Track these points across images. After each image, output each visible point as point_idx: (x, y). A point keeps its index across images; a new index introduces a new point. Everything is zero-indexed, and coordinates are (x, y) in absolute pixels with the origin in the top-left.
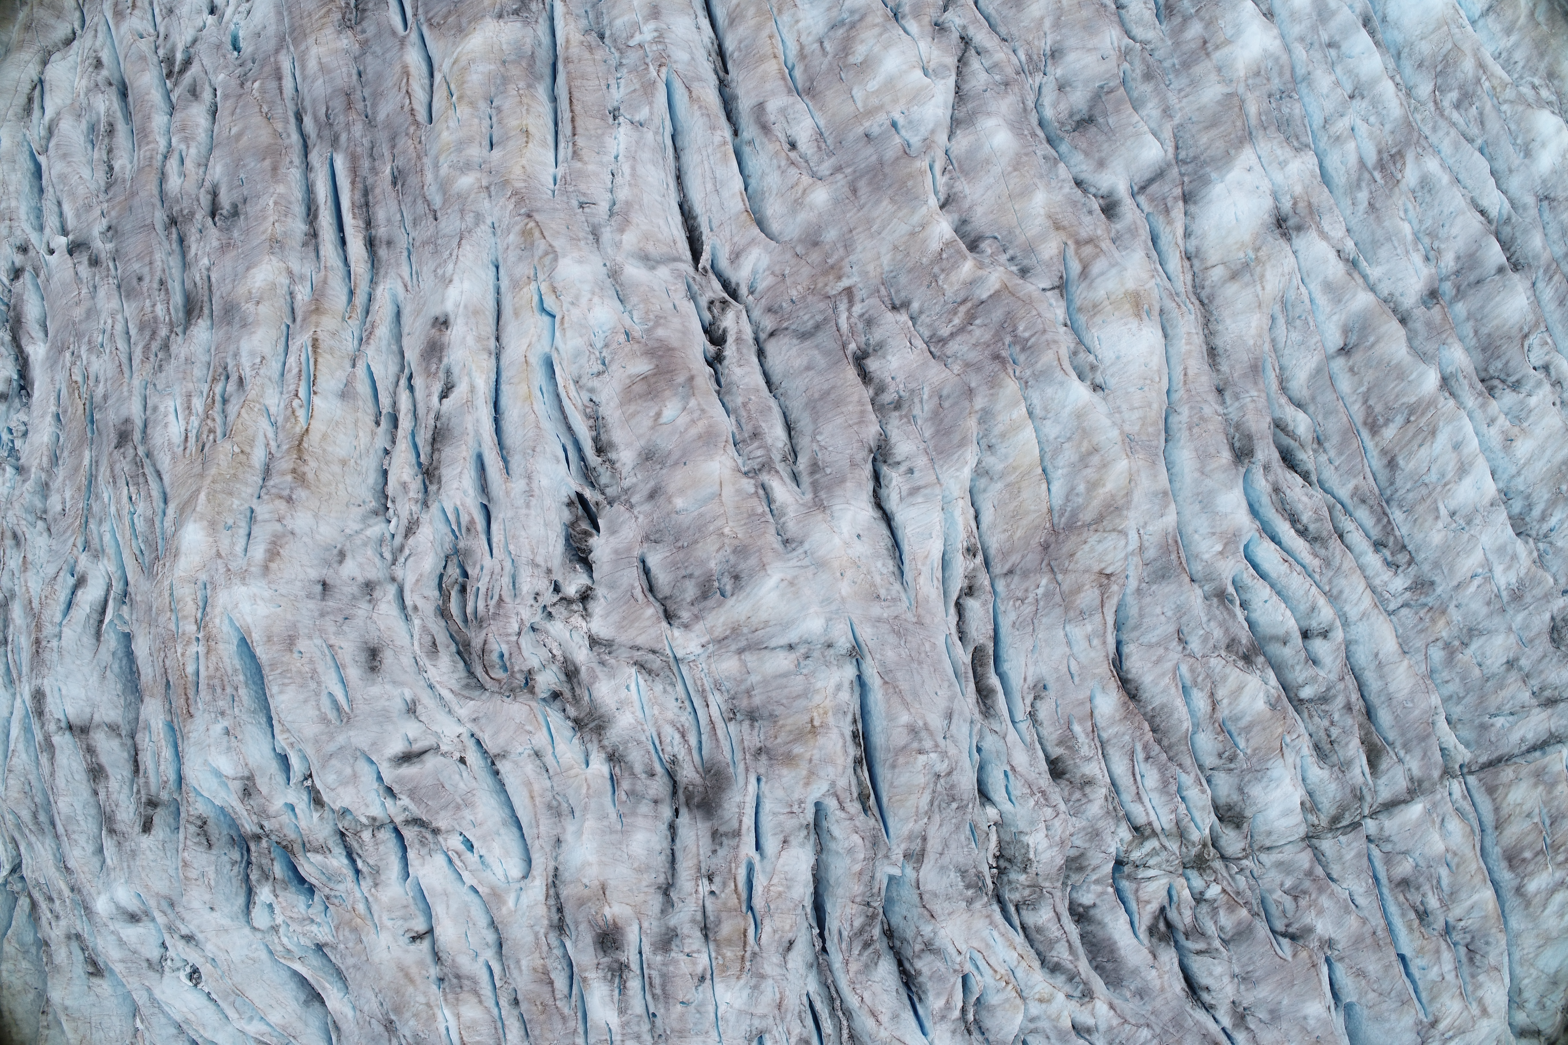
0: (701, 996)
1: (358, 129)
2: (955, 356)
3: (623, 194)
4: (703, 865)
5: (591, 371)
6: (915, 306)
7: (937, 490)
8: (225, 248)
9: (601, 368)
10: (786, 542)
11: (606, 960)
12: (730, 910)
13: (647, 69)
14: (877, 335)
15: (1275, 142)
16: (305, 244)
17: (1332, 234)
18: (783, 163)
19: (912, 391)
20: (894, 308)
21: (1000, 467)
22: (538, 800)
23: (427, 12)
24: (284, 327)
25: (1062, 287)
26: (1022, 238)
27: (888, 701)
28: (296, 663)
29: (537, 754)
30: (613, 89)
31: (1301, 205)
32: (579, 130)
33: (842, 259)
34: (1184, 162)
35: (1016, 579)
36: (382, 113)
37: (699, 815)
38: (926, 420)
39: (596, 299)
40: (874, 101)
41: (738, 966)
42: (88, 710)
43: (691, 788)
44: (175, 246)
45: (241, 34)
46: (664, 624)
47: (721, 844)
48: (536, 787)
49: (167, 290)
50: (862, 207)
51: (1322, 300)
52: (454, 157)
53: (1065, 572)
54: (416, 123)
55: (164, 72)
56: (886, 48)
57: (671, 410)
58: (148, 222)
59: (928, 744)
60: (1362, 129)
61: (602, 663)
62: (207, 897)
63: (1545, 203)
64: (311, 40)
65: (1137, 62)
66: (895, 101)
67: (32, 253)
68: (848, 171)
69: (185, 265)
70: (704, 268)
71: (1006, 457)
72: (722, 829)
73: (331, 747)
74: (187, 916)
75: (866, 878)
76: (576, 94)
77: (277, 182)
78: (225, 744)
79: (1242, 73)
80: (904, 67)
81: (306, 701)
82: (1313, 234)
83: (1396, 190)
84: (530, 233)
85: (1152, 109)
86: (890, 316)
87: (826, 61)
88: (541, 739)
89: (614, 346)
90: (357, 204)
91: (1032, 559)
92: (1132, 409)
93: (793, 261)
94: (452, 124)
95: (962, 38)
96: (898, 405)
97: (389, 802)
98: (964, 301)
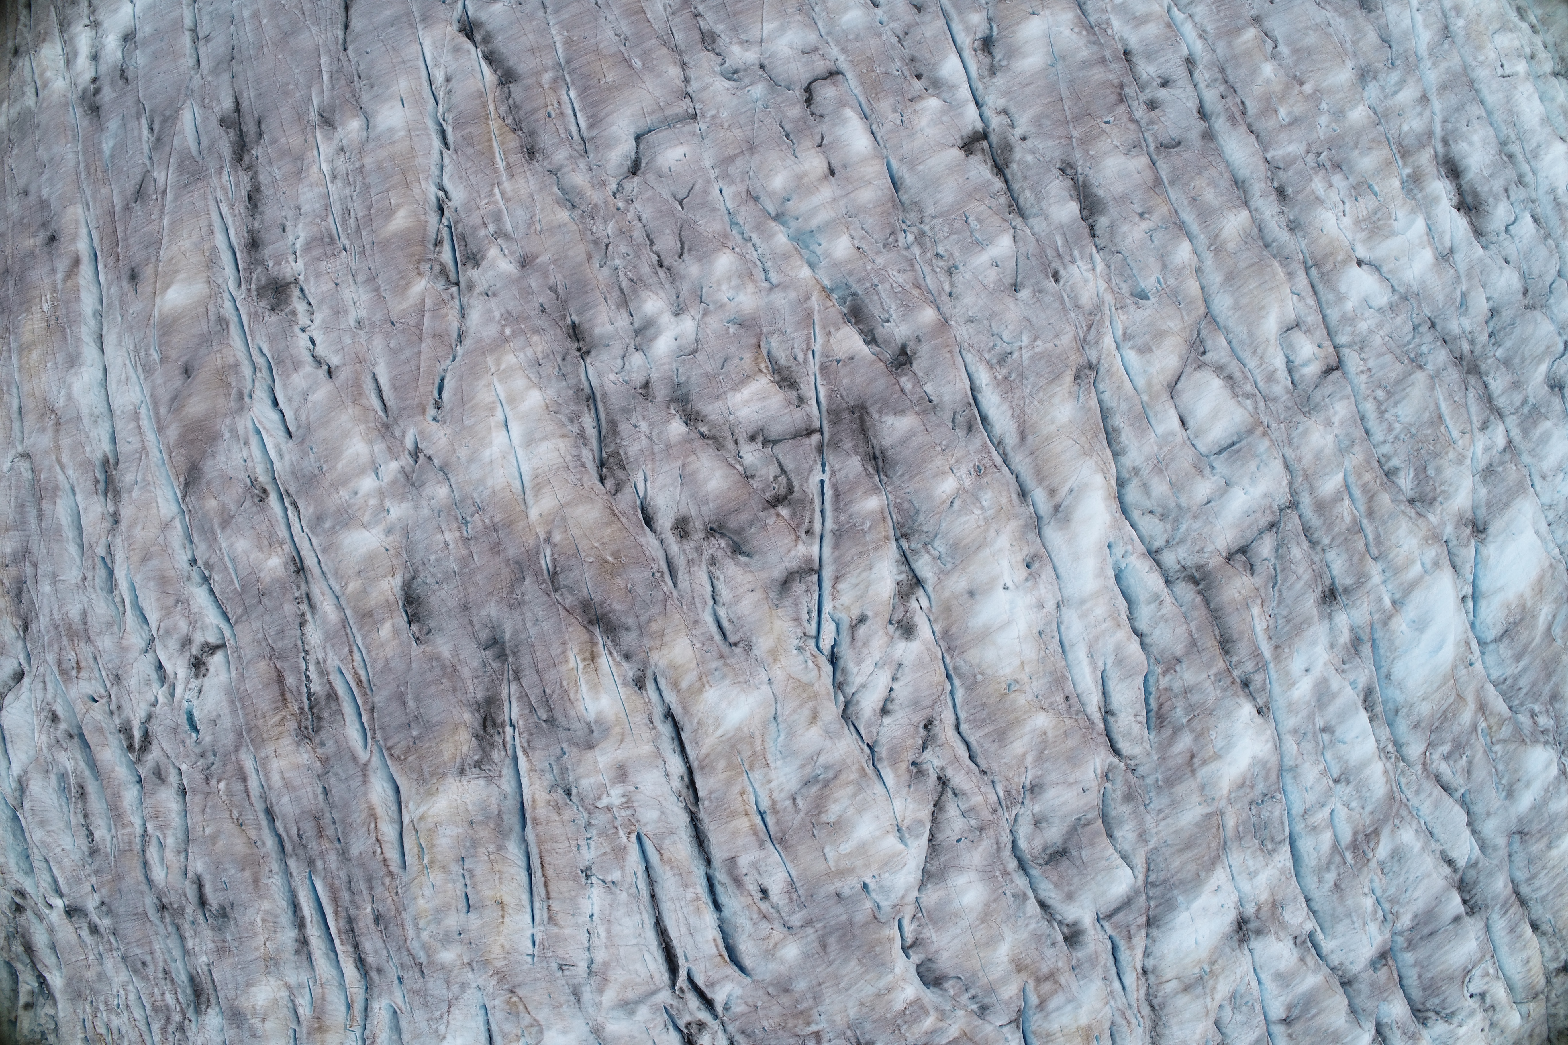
1: (333, 859)
8: (222, 951)
13: (616, 833)
15: (1249, 852)
16: (297, 952)
17: (1292, 922)
18: (755, 916)
23: (386, 739)
24: (291, 1032)
25: (1019, 1020)
30: (584, 850)
31: (1265, 909)
32: (553, 895)
33: (811, 1008)
34: (1154, 885)
40: (846, 863)
44: (171, 929)
45: (196, 714)
49: (172, 980)
50: (831, 963)
51: (1270, 986)
52: (432, 927)
54: (391, 874)
55: (125, 744)
56: (860, 811)
58: (141, 910)
60: (1342, 813)
63: (1518, 837)
64: (269, 749)
65: (1119, 781)
66: (867, 866)
68: (819, 925)
69: (186, 952)
70: (682, 990)
76: (547, 859)
77: (261, 897)
79: (1225, 792)
80: (877, 833)
82: (1272, 938)
83: (1365, 869)
85: (1126, 833)
90: (343, 929)
94: (427, 892)
95: (939, 778)
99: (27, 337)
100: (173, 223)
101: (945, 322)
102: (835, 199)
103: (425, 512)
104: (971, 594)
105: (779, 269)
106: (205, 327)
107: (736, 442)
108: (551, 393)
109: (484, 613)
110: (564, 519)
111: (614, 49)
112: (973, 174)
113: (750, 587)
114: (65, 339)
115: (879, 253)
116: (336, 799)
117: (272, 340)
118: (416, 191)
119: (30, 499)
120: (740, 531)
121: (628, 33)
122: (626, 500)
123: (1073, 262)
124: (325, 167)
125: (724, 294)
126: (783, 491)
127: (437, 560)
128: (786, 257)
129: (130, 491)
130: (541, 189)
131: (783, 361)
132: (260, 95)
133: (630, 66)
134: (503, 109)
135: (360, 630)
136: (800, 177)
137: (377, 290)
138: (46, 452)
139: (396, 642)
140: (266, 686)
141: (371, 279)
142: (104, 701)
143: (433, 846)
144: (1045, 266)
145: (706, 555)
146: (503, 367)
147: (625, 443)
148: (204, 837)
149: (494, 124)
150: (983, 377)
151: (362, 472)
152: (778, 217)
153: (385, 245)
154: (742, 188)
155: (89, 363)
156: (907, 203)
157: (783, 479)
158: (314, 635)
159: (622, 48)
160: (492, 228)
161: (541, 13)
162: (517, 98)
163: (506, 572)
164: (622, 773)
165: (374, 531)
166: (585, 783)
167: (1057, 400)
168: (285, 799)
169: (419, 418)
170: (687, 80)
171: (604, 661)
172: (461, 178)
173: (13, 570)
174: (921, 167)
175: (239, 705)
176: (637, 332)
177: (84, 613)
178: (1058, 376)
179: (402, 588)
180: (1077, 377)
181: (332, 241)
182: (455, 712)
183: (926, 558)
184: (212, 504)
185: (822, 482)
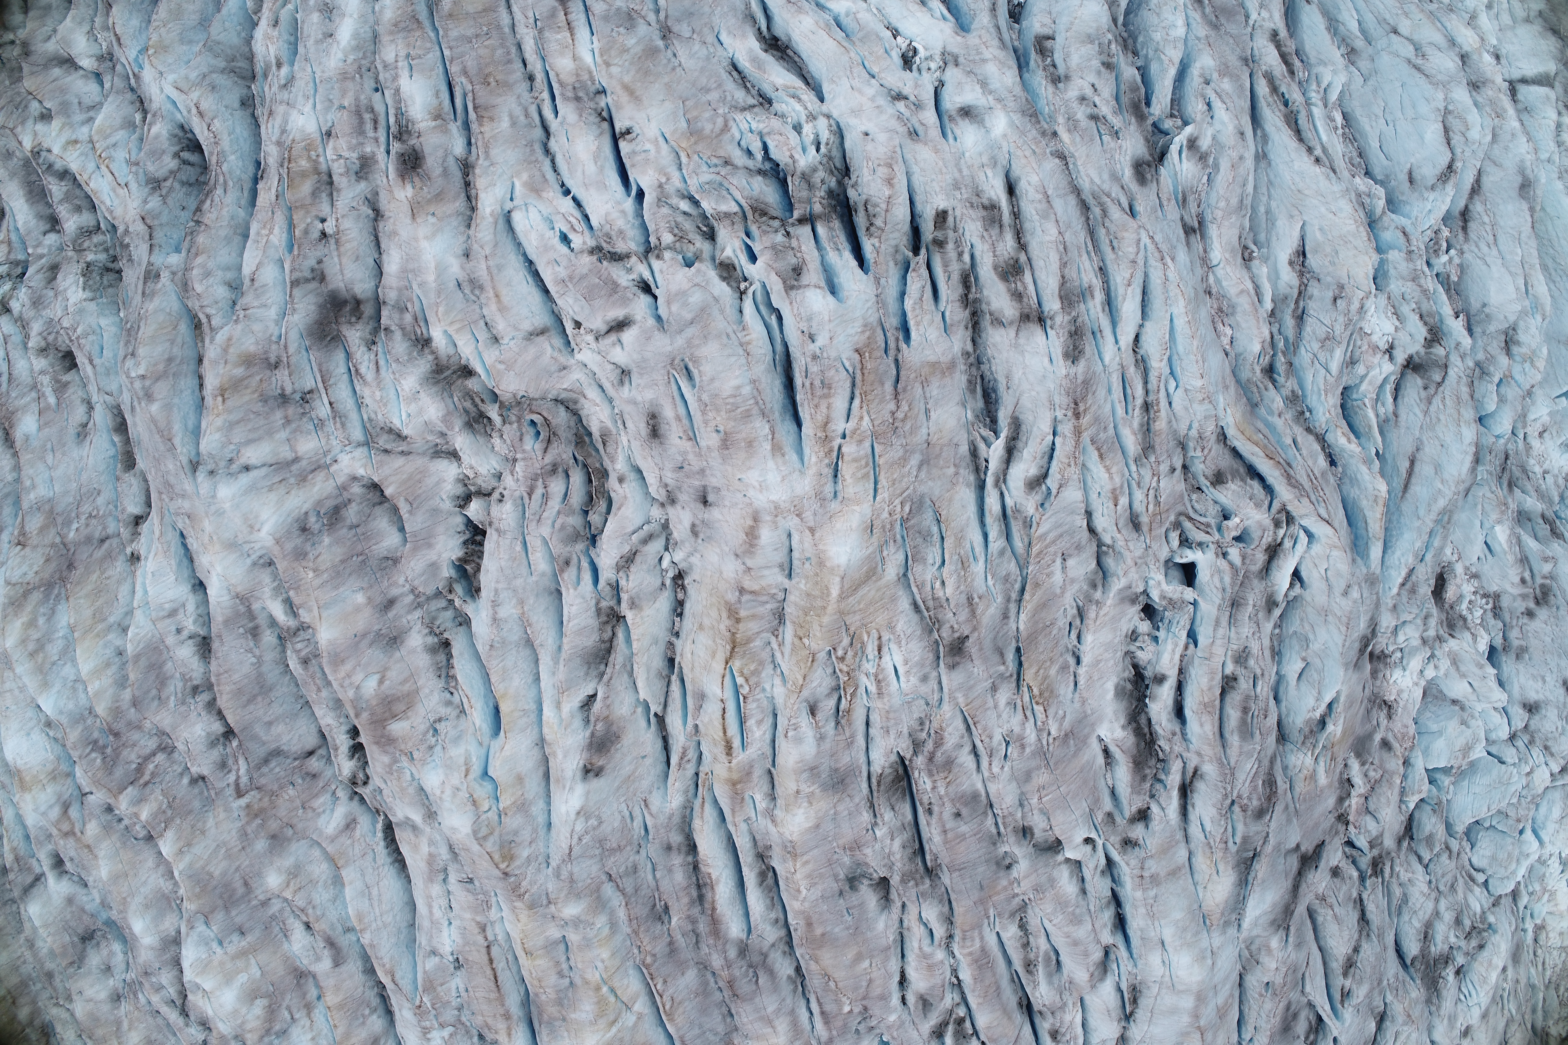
0: (330, 117)
2: (151, 736)
3: (436, 889)
4: (333, 246)
5: (448, 723)
6: (186, 781)
7: (154, 615)
9: (438, 726)
10: (271, 563)
11: (413, 142)
12: (303, 206)
14: (215, 754)
19: (183, 703)
20: (203, 778)
21: (111, 636)
22: (491, 294)
26: (115, 837)
27: (169, 423)
28: (720, 420)
29: (496, 340)
35: (97, 535)
36: (691, 976)
37: (344, 294)
38: (172, 677)
39: (438, 793)
41: (294, 152)
42: (1022, 341)
43: (353, 319)
46: (376, 480)
47: (313, 270)
48: (493, 307)
53: (53, 545)
57: (370, 686)
59: (138, 385)
61: (443, 435)
62: (870, 147)
67: (1116, 839)
71: (105, 646)
72: (314, 285)
73: (690, 331)
74: (894, 124)
75: (193, 251)
78: (814, 324)
81: (712, 380)
84: (504, 858)
86: (205, 772)
88: (491, 355)
89: (423, 748)
91: (83, 555)
92: (11, 690)
93: (294, 821)
96: (195, 690)
97: (647, 275)
98: (146, 784)
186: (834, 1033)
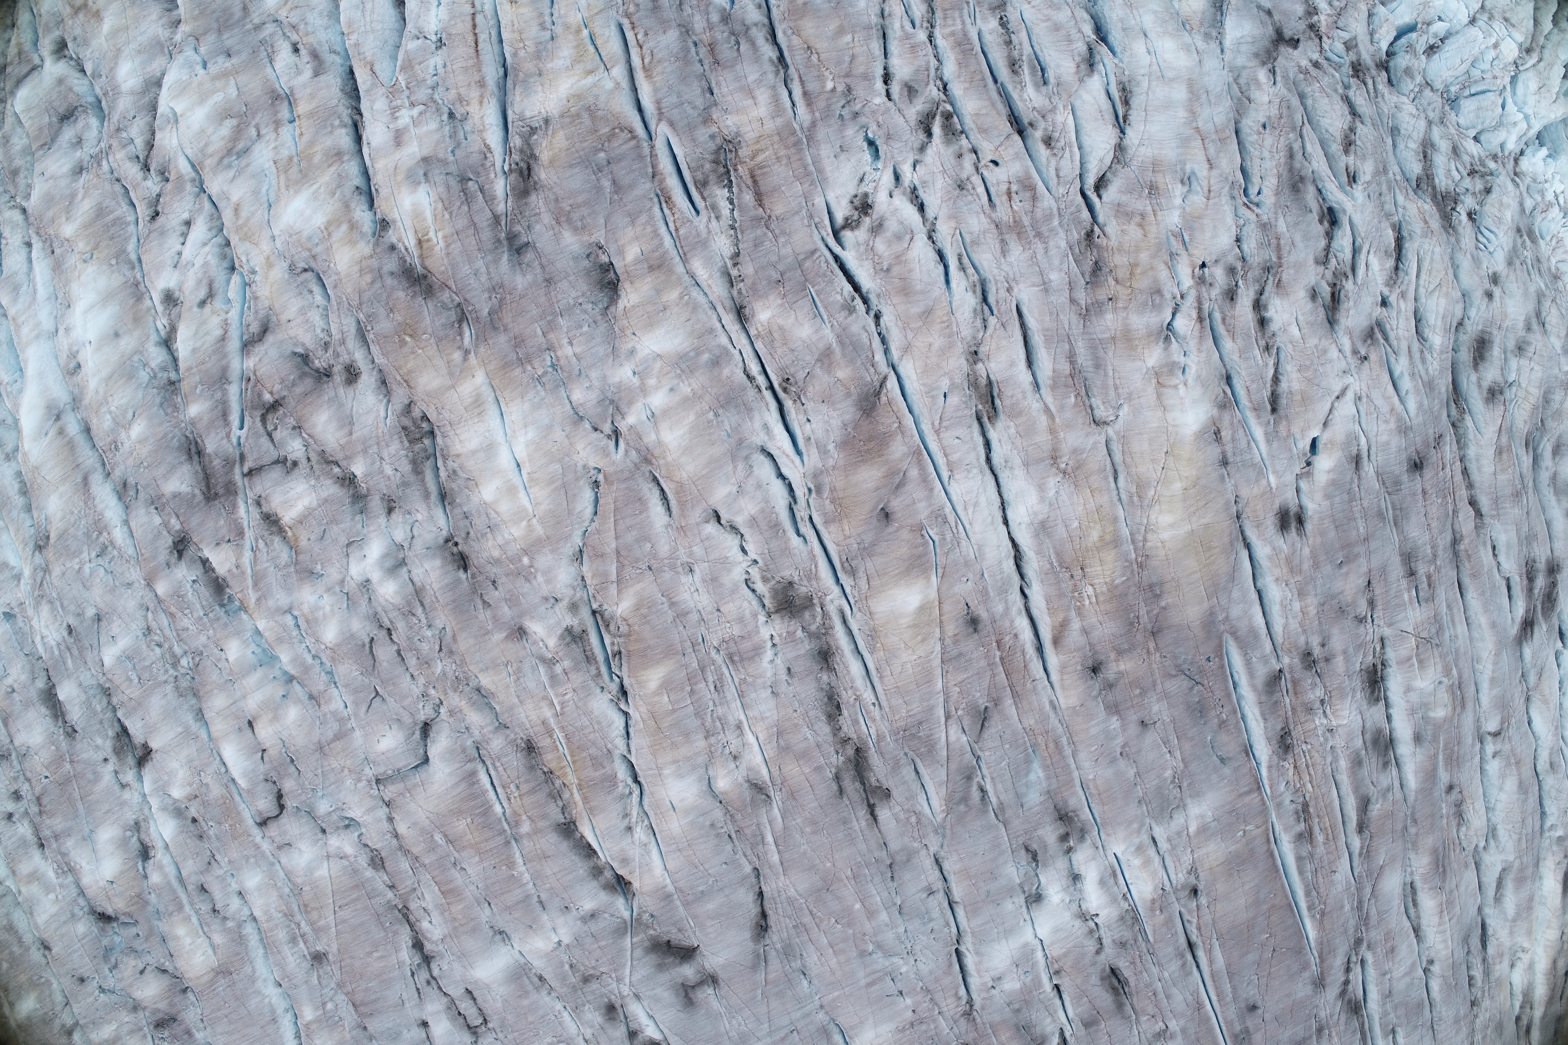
1: (699, 23)
18: (302, 27)
23: (638, 147)
30: (440, 64)
32: (469, 18)
40: (218, 84)
45: (867, 156)
54: (628, 15)
55: (956, 120)
56: (203, 132)
64: (770, 126)
66: (201, 84)
68: (249, 27)
76: (472, 51)
80: (191, 114)
87: (257, 120)
95: (148, 170)
99: (1109, 556)
100: (929, 681)
101: (149, 584)
102: (244, 697)
103: (594, 374)
104: (117, 335)
105: (284, 627)
106: (869, 564)
107: (309, 459)
108: (475, 499)
109: (529, 277)
110: (451, 374)
111: (464, 854)
112: (139, 724)
113: (291, 324)
114: (1057, 554)
115: (205, 646)
116: (696, 83)
117: (786, 551)
118: (643, 709)
119: (1089, 375)
120: (303, 375)
121: (453, 871)
122: (400, 397)
123: (59, 644)
124: (751, 738)
125: (327, 602)
126: (270, 417)
127: (581, 327)
128: (280, 640)
129: (953, 386)
130: (511, 708)
131: (277, 539)
132: (845, 822)
133: (446, 836)
134: (566, 795)
135: (666, 252)
136: (275, 719)
137: (672, 604)
138: (1068, 426)
139: (620, 243)
140: (776, 189)
141: (681, 615)
142: (983, 163)
143: (577, 47)
144: (78, 640)
145: (331, 351)
146: (524, 523)
147: (403, 452)
148: (854, 32)
149: (571, 778)
150: (119, 534)
151: (666, 412)
152: (290, 679)
153: (669, 652)
154: (324, 708)
155: (1023, 526)
156: (190, 697)
157: (270, 428)
158: (723, 245)
159: (456, 854)
160: (558, 669)
161: (543, 896)
162: (553, 806)
163: (507, 318)
164: (398, 138)
165: (647, 351)
166: (433, 126)
167: (59, 515)
168: (751, 78)
169: (610, 469)
170: (391, 819)
171: (411, 242)
172: (599, 723)
173: (1102, 294)
174: (180, 730)
175: (812, 168)
176: (403, 563)
177: (1004, 253)
178: (60, 537)
179: (619, 297)
180: (48, 538)
181: (731, 657)
182: (555, 179)
183: (153, 364)
184: (843, 373)
185: (241, 428)
186: (817, 114)
